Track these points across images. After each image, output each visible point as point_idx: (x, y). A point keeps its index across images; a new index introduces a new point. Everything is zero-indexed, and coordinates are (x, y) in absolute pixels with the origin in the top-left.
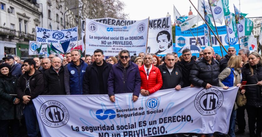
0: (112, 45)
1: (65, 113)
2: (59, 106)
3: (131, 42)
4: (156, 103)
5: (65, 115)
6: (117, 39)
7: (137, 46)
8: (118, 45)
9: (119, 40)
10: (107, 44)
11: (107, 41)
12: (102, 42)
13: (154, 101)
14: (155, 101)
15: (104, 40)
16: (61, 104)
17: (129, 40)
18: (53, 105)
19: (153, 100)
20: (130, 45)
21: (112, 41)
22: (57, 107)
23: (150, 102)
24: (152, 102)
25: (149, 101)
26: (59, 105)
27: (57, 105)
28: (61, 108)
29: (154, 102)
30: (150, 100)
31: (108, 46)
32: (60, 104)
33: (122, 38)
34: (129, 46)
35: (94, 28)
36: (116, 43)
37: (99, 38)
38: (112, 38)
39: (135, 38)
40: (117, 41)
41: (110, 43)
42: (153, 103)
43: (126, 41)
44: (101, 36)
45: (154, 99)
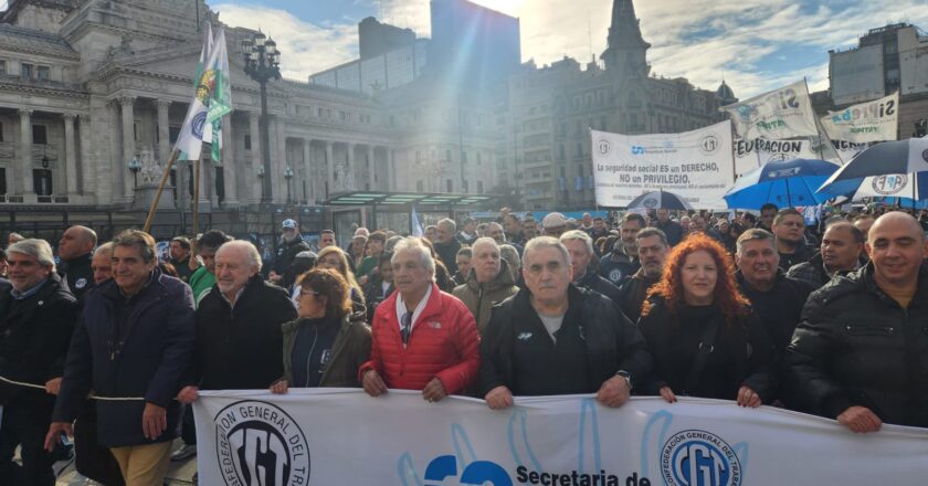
0: (642, 184)
1: (294, 465)
2: (278, 427)
3: (685, 176)
4: (721, 471)
5: (293, 473)
6: (654, 169)
7: (701, 187)
8: (656, 184)
9: (659, 173)
10: (631, 182)
11: (633, 174)
12: (622, 178)
13: (712, 458)
14: (717, 461)
15: (625, 173)
16: (287, 420)
17: (681, 173)
18: (257, 418)
19: (706, 453)
20: (682, 184)
21: (641, 175)
22: (270, 429)
23: (686, 460)
24: (701, 460)
25: (683, 453)
26: (281, 423)
27: (272, 423)
28: (286, 438)
29: (709, 461)
30: (688, 445)
31: (635, 186)
32: (285, 417)
33: (664, 168)
34: (682, 187)
35: (606, 149)
36: (651, 178)
37: (615, 169)
38: (643, 169)
39: (696, 168)
40: (653, 174)
41: (637, 179)
42: (706, 469)
43: (674, 174)
44: (619, 164)
45: (710, 447)
